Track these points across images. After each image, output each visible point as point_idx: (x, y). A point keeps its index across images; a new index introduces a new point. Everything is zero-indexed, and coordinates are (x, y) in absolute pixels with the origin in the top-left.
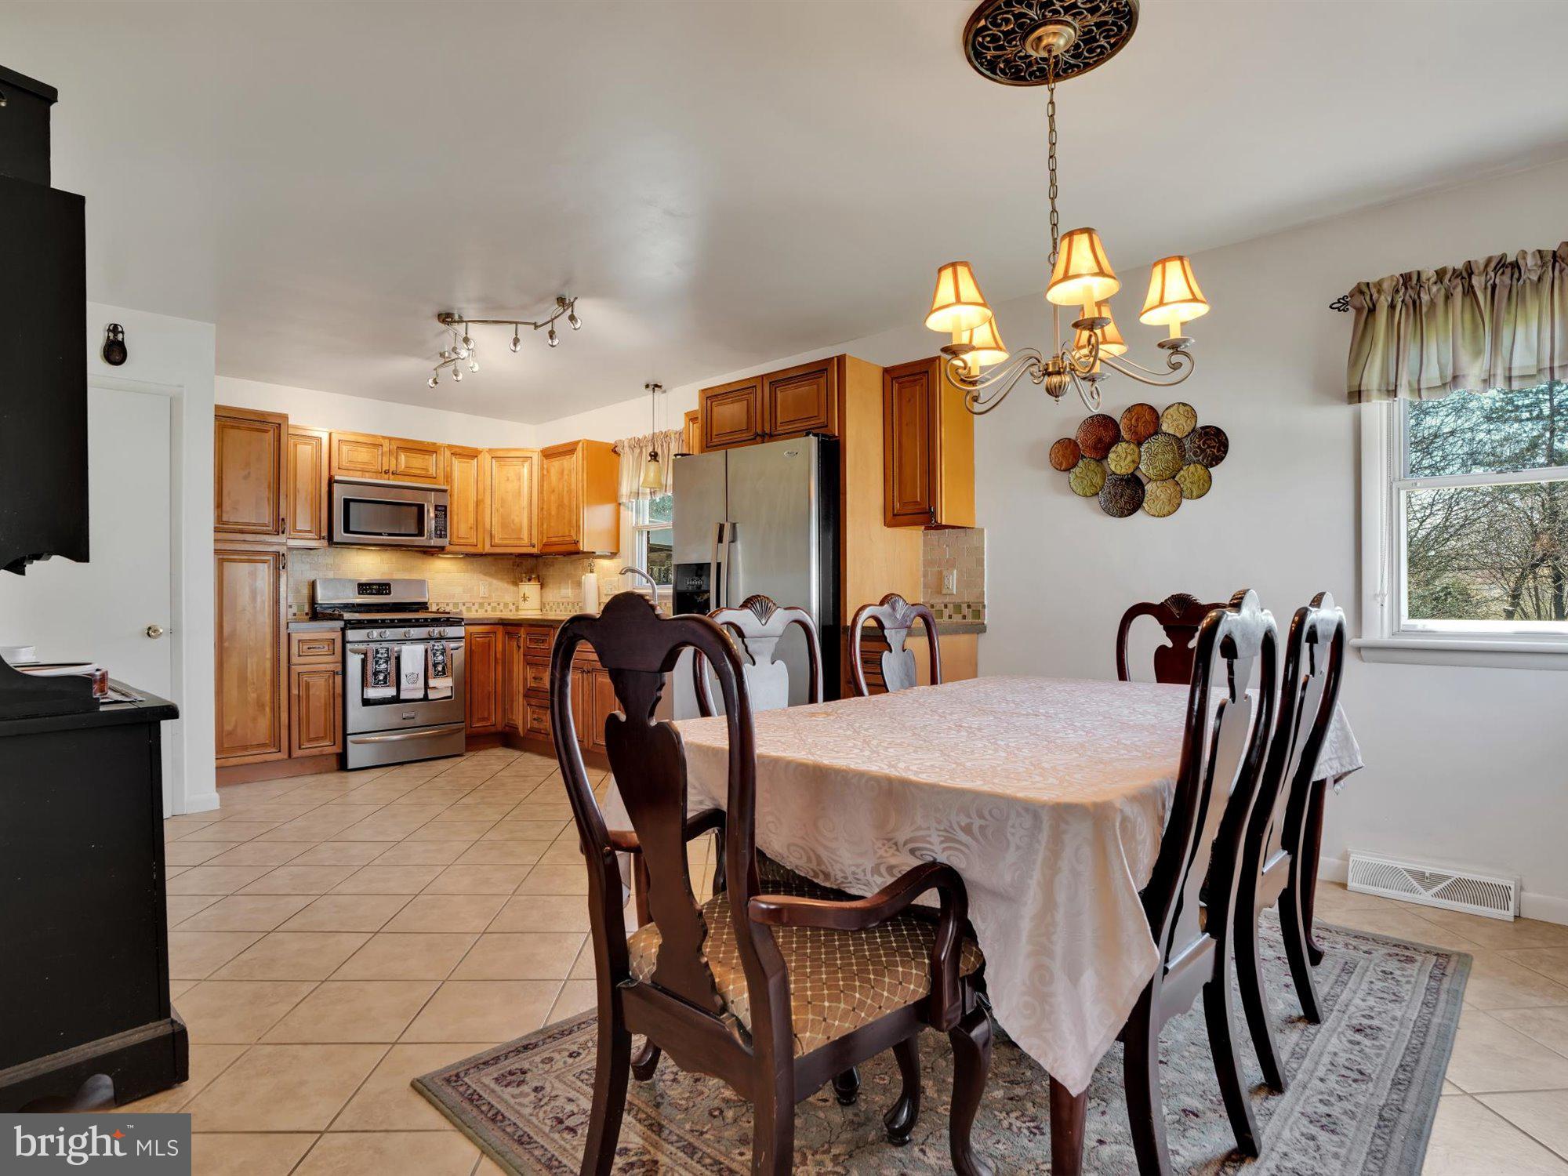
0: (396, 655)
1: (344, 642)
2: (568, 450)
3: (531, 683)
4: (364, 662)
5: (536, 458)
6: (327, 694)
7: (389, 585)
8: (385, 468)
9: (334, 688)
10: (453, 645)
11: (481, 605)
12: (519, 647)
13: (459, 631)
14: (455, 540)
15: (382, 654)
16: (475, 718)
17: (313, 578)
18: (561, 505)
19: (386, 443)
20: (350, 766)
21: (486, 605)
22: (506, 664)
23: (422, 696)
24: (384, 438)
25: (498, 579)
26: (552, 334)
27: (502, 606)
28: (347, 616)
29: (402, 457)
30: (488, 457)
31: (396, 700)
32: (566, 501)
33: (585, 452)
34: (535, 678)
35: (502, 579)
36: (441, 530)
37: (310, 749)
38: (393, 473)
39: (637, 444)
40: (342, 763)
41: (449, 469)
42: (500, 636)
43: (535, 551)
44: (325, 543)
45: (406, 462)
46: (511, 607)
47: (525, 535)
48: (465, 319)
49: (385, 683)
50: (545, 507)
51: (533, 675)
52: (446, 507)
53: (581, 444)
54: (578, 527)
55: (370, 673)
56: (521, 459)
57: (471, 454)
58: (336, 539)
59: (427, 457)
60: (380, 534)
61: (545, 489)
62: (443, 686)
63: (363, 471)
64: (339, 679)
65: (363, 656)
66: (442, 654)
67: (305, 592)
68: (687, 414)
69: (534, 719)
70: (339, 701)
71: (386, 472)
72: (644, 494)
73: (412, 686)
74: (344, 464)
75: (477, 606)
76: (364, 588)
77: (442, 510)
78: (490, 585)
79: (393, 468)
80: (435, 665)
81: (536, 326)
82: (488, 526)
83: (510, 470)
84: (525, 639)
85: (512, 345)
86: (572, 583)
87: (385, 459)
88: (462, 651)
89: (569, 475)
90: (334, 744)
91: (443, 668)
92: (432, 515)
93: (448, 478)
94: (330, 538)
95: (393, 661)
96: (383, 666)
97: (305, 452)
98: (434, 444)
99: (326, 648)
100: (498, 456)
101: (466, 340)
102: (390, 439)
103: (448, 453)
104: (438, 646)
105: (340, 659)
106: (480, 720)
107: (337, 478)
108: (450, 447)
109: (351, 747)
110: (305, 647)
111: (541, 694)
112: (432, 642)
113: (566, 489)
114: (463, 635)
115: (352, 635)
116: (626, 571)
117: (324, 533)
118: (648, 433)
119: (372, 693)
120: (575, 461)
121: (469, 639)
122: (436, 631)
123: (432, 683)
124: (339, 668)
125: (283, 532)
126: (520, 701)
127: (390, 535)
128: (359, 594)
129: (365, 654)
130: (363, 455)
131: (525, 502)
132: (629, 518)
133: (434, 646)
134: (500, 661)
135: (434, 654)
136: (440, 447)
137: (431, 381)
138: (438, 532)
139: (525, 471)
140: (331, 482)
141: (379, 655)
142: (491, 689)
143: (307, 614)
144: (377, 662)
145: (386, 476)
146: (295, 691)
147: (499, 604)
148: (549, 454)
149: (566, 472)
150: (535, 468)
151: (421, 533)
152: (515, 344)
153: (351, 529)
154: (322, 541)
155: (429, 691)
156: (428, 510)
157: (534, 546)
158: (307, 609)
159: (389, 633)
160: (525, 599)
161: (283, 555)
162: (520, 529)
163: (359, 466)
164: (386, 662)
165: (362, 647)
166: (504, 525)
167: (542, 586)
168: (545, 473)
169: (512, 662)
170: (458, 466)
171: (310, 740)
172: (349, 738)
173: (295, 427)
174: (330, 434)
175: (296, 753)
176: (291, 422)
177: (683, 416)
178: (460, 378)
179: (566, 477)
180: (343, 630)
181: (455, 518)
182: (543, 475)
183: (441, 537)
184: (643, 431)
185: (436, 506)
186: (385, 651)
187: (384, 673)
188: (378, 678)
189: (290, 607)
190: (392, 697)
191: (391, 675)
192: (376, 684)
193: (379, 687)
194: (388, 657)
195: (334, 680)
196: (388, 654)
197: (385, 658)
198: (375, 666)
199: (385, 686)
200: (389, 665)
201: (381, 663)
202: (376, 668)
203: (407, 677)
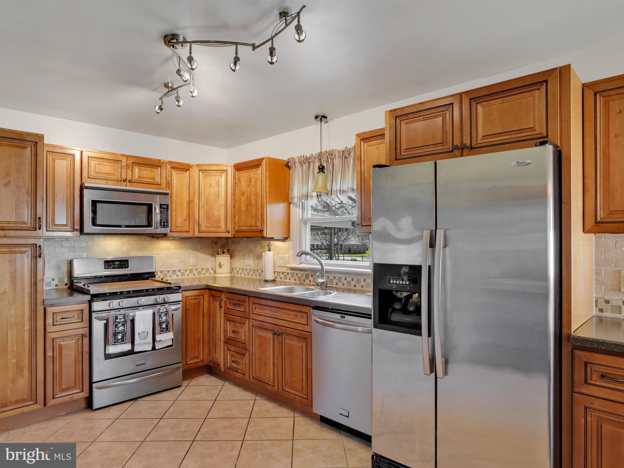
0: (131, 318)
1: (90, 312)
2: (256, 164)
3: (230, 335)
4: (106, 326)
5: (230, 171)
6: (76, 352)
7: (127, 261)
8: (124, 177)
9: (82, 347)
10: (173, 307)
11: (191, 271)
12: (221, 307)
13: (177, 297)
14: (174, 229)
15: (121, 319)
16: (189, 357)
17: (70, 258)
18: (249, 204)
19: (124, 159)
20: (95, 406)
21: (194, 270)
22: (211, 316)
23: (150, 349)
24: (123, 155)
25: (202, 253)
26: (272, 51)
27: (204, 271)
28: (94, 289)
29: (136, 170)
30: (197, 170)
31: (131, 352)
32: (253, 201)
33: (268, 165)
34: (233, 331)
35: (205, 253)
36: (164, 222)
37: (62, 397)
38: (129, 182)
39: (306, 161)
40: (89, 403)
41: (169, 178)
42: (206, 298)
43: (229, 235)
44: (78, 233)
45: (139, 173)
46: (211, 271)
47: (223, 224)
48: (188, 40)
49: (123, 341)
50: (237, 205)
51: (232, 329)
52: (168, 205)
53: (264, 161)
54: (263, 220)
55: (110, 334)
56: (220, 172)
57: (185, 168)
58: (86, 231)
59: (154, 169)
60: (120, 226)
61: (237, 192)
62: (165, 339)
63: (107, 179)
64: (86, 340)
65: (105, 321)
66: (166, 315)
67: (65, 268)
68: (358, 135)
69: (233, 362)
70: (86, 357)
71: (125, 181)
72: (312, 197)
73: (143, 341)
74: (92, 174)
75: (188, 272)
76: (109, 264)
77: (164, 208)
78: (197, 257)
79: (129, 178)
80: (161, 324)
81: (254, 47)
82: (197, 218)
83: (212, 180)
84: (225, 302)
85: (232, 65)
86: (254, 256)
87: (124, 171)
88: (180, 311)
89: (256, 182)
90: (83, 391)
91: (167, 326)
92: (158, 211)
93: (169, 185)
94: (81, 230)
95: (129, 324)
96: (121, 328)
97: (61, 166)
98: (159, 160)
99: (76, 317)
100: (204, 170)
101: (190, 59)
102: (127, 156)
103: (169, 167)
104: (163, 309)
105: (87, 325)
106: (192, 359)
107: (86, 185)
108: (170, 162)
109: (96, 392)
110: (59, 318)
111: (238, 343)
112: (158, 307)
113: (253, 193)
114: (181, 299)
115: (97, 306)
116: (302, 254)
117: (77, 227)
118: (315, 151)
119: (112, 350)
120: (261, 173)
121: (185, 301)
122: (160, 298)
123: (158, 337)
124: (88, 332)
125: (40, 229)
126: (221, 346)
127: (127, 226)
128: (105, 268)
129: (107, 320)
130: (107, 168)
131: (222, 201)
132: (296, 212)
133: (159, 309)
134: (206, 315)
135: (160, 316)
136: (163, 162)
137: (157, 107)
138: (163, 224)
139: (223, 179)
140: (82, 188)
141: (118, 320)
142: (200, 335)
143: (66, 284)
144: (116, 326)
145: (125, 183)
146: (49, 354)
147: (202, 270)
148: (239, 168)
149: (253, 181)
150: (230, 178)
151: (149, 225)
152: (235, 64)
153: (98, 223)
154: (76, 232)
155: (156, 343)
156: (155, 208)
157: (229, 232)
158: (66, 281)
159: (126, 302)
160: (220, 266)
161: (40, 246)
162: (219, 221)
163: (104, 176)
164: (124, 325)
165: (104, 314)
166: (208, 218)
167: (231, 257)
168: (237, 181)
169: (215, 316)
170: (176, 176)
171: (62, 391)
172: (95, 385)
173: (49, 145)
174: (82, 152)
175: (51, 402)
176: (46, 142)
177: (355, 137)
178: (181, 104)
179: (253, 184)
180: (90, 302)
181: (174, 213)
182: (235, 183)
183: (164, 227)
184: (312, 150)
185: (161, 205)
186: (123, 316)
187: (122, 333)
188: (117, 338)
189: (53, 280)
190: (129, 351)
191: (127, 334)
192: (116, 342)
193: (118, 344)
194: (125, 321)
195: (82, 341)
196: (125, 319)
197: (122, 322)
198: (115, 329)
199: (122, 343)
200: (126, 327)
201: (120, 326)
202: (115, 330)
203: (139, 334)
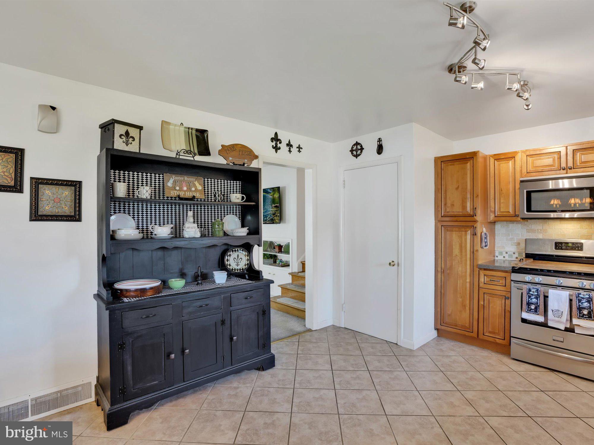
0: (544, 294)
1: (511, 280)
6: (500, 308)
7: (582, 244)
8: (563, 166)
9: (505, 306)
15: (533, 292)
17: (526, 238)
20: (513, 356)
23: (565, 328)
29: (578, 156)
31: (544, 325)
37: (489, 337)
38: (570, 169)
45: (582, 158)
49: (536, 311)
55: (524, 303)
60: (555, 211)
62: (587, 326)
63: (545, 171)
64: (508, 302)
66: (588, 302)
67: (523, 246)
70: (508, 315)
73: (557, 319)
74: (531, 169)
79: (570, 165)
80: (580, 309)
90: (504, 339)
91: (589, 313)
95: (542, 298)
96: (534, 300)
99: (501, 282)
104: (585, 295)
105: (509, 290)
109: (513, 345)
110: (488, 279)
112: (576, 291)
119: (527, 316)
122: (585, 283)
123: (576, 321)
124: (509, 295)
125: (476, 216)
127: (563, 211)
129: (521, 290)
130: (545, 161)
135: (580, 301)
141: (531, 293)
144: (529, 297)
145: (565, 171)
146: (481, 303)
153: (532, 209)
155: (573, 326)
163: (542, 169)
164: (537, 298)
171: (490, 332)
172: (512, 339)
175: (482, 337)
180: (511, 273)
186: (536, 290)
187: (535, 305)
188: (530, 307)
189: (514, 253)
190: (542, 322)
191: (540, 307)
192: (529, 310)
193: (531, 313)
194: (538, 295)
195: (505, 302)
196: (538, 293)
197: (535, 295)
198: (528, 299)
199: (535, 314)
200: (539, 300)
201: (533, 298)
202: (529, 301)
203: (553, 311)
